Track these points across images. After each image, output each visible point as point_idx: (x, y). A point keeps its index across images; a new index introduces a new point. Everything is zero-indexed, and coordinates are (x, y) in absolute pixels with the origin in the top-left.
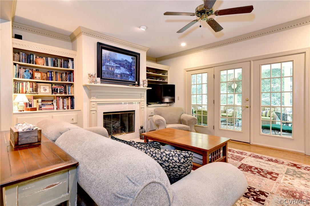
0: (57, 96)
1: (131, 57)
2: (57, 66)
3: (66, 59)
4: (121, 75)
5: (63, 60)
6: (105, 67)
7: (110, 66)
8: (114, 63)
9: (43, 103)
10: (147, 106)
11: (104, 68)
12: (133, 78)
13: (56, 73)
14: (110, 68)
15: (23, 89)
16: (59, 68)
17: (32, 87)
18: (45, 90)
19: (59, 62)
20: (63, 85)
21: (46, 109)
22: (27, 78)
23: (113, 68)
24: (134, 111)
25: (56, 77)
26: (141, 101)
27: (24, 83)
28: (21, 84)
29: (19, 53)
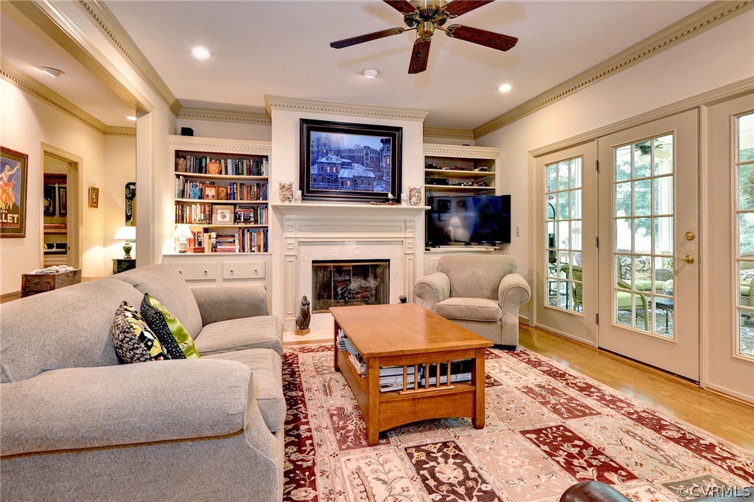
0: (240, 228)
1: (379, 139)
2: (242, 174)
3: (257, 159)
4: (354, 180)
5: (252, 161)
6: (316, 166)
7: (330, 163)
8: (336, 157)
9: (219, 239)
10: (426, 250)
11: (314, 170)
12: (384, 185)
13: (242, 185)
14: (328, 168)
15: (190, 215)
16: (245, 176)
17: (204, 212)
18: (223, 217)
19: (245, 165)
20: (252, 207)
21: (224, 251)
22: (194, 198)
23: (334, 168)
24: (388, 261)
25: (242, 193)
26: (405, 238)
27: (193, 206)
28: (188, 207)
29: (185, 158)
